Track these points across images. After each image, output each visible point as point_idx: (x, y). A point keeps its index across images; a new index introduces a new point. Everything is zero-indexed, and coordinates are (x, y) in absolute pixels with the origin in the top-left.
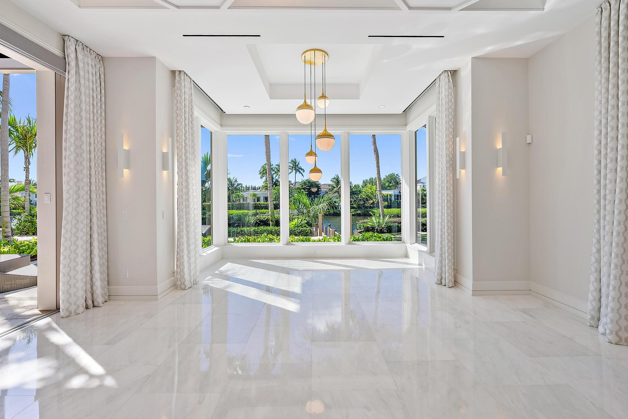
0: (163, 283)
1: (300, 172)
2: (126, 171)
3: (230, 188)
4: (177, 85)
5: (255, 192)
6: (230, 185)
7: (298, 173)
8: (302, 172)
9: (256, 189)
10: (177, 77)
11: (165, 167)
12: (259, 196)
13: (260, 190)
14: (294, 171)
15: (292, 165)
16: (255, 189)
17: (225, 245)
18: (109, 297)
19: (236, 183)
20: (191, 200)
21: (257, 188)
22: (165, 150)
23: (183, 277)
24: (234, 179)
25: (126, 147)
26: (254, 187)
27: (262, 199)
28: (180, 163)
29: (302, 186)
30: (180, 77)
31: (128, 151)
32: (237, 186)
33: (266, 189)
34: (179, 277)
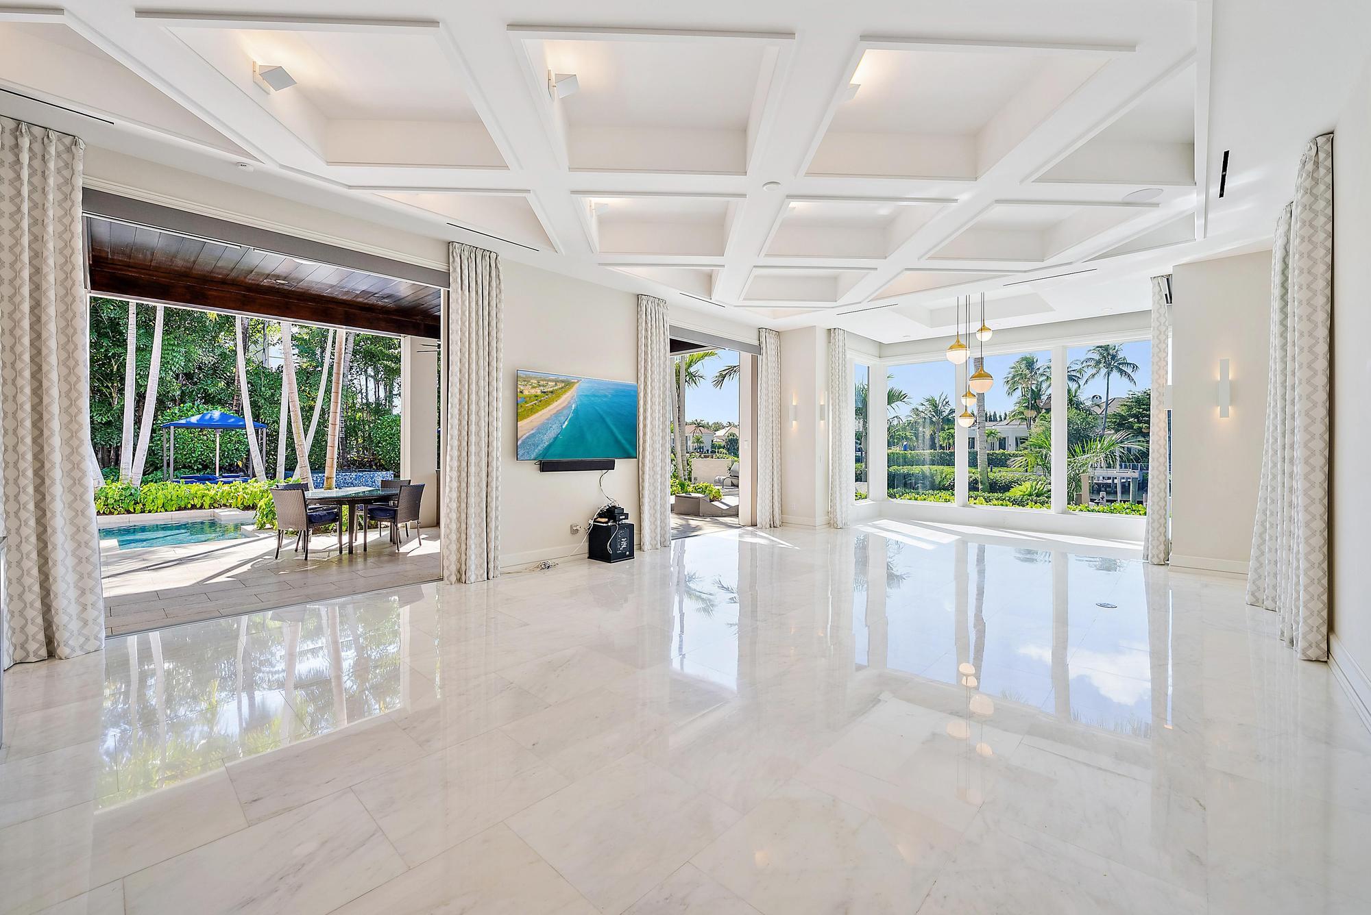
0: (820, 519)
1: (1122, 372)
2: (794, 422)
3: (934, 419)
4: (832, 341)
5: (993, 427)
6: (933, 413)
7: (1115, 374)
8: (1129, 370)
9: (998, 419)
10: (832, 335)
11: (822, 418)
12: (1003, 436)
13: (1006, 422)
14: (1104, 371)
15: (1097, 357)
16: (995, 420)
17: (883, 500)
18: (783, 523)
19: (946, 407)
20: (843, 446)
21: (1000, 417)
22: (822, 403)
23: (835, 516)
24: (943, 398)
25: (794, 404)
26: (992, 414)
27: (1011, 443)
28: (834, 413)
29: (1130, 408)
30: (835, 333)
31: (796, 406)
32: (949, 414)
33: (1022, 418)
34: (832, 516)
